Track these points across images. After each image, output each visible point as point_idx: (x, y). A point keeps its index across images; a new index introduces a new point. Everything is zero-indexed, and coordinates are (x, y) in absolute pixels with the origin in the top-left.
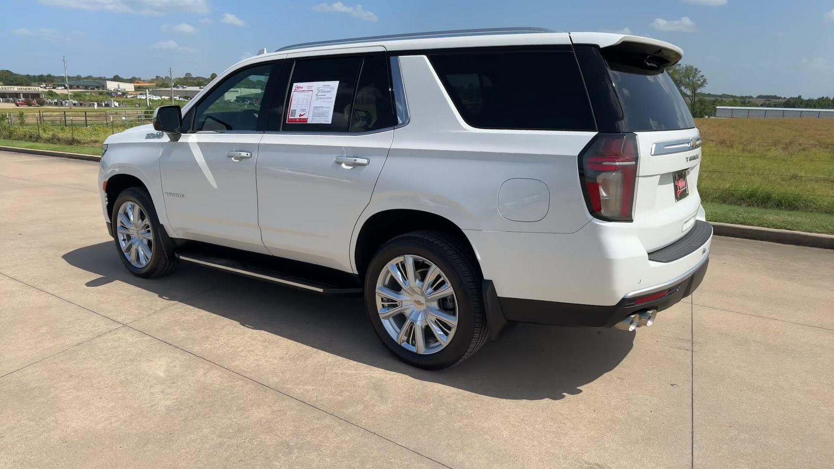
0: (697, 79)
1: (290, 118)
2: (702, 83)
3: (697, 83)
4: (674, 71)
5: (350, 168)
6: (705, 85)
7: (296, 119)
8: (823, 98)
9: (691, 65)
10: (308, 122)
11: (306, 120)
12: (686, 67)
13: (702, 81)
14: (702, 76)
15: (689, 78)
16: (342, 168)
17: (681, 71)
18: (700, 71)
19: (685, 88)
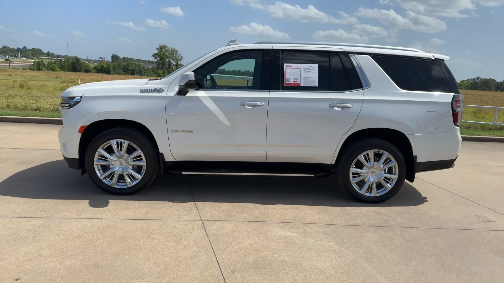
0: (178, 56)
1: (286, 83)
2: (181, 58)
3: (178, 58)
4: (165, 50)
5: (340, 109)
6: (182, 60)
7: (291, 84)
8: (234, 70)
9: (174, 48)
10: (301, 86)
11: (299, 84)
12: (171, 49)
13: (180, 57)
14: (180, 55)
15: (173, 55)
16: (335, 109)
17: (169, 51)
18: (179, 52)
19: (173, 61)
